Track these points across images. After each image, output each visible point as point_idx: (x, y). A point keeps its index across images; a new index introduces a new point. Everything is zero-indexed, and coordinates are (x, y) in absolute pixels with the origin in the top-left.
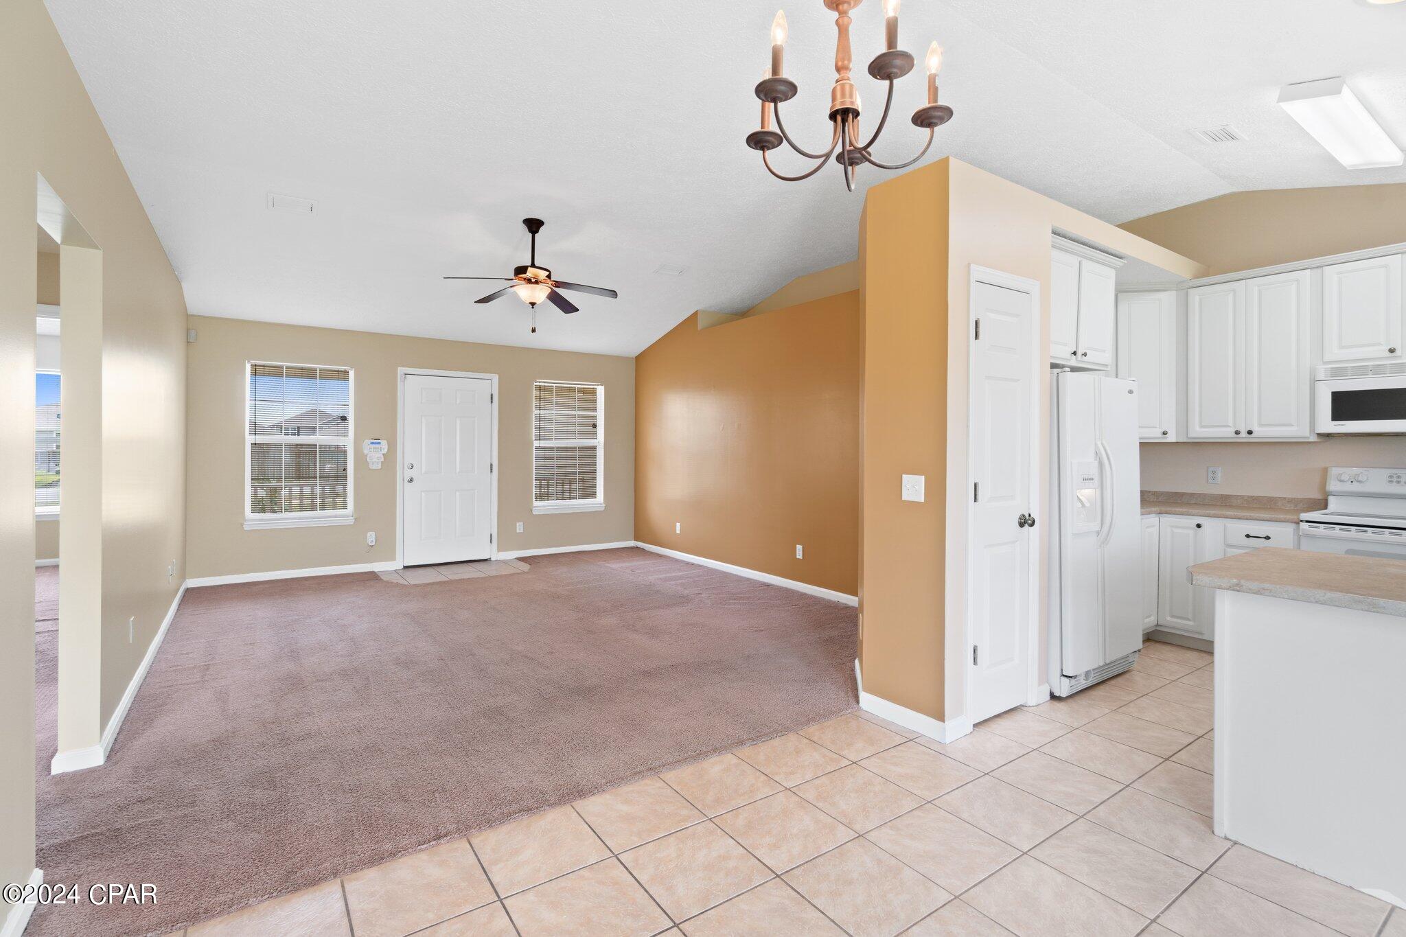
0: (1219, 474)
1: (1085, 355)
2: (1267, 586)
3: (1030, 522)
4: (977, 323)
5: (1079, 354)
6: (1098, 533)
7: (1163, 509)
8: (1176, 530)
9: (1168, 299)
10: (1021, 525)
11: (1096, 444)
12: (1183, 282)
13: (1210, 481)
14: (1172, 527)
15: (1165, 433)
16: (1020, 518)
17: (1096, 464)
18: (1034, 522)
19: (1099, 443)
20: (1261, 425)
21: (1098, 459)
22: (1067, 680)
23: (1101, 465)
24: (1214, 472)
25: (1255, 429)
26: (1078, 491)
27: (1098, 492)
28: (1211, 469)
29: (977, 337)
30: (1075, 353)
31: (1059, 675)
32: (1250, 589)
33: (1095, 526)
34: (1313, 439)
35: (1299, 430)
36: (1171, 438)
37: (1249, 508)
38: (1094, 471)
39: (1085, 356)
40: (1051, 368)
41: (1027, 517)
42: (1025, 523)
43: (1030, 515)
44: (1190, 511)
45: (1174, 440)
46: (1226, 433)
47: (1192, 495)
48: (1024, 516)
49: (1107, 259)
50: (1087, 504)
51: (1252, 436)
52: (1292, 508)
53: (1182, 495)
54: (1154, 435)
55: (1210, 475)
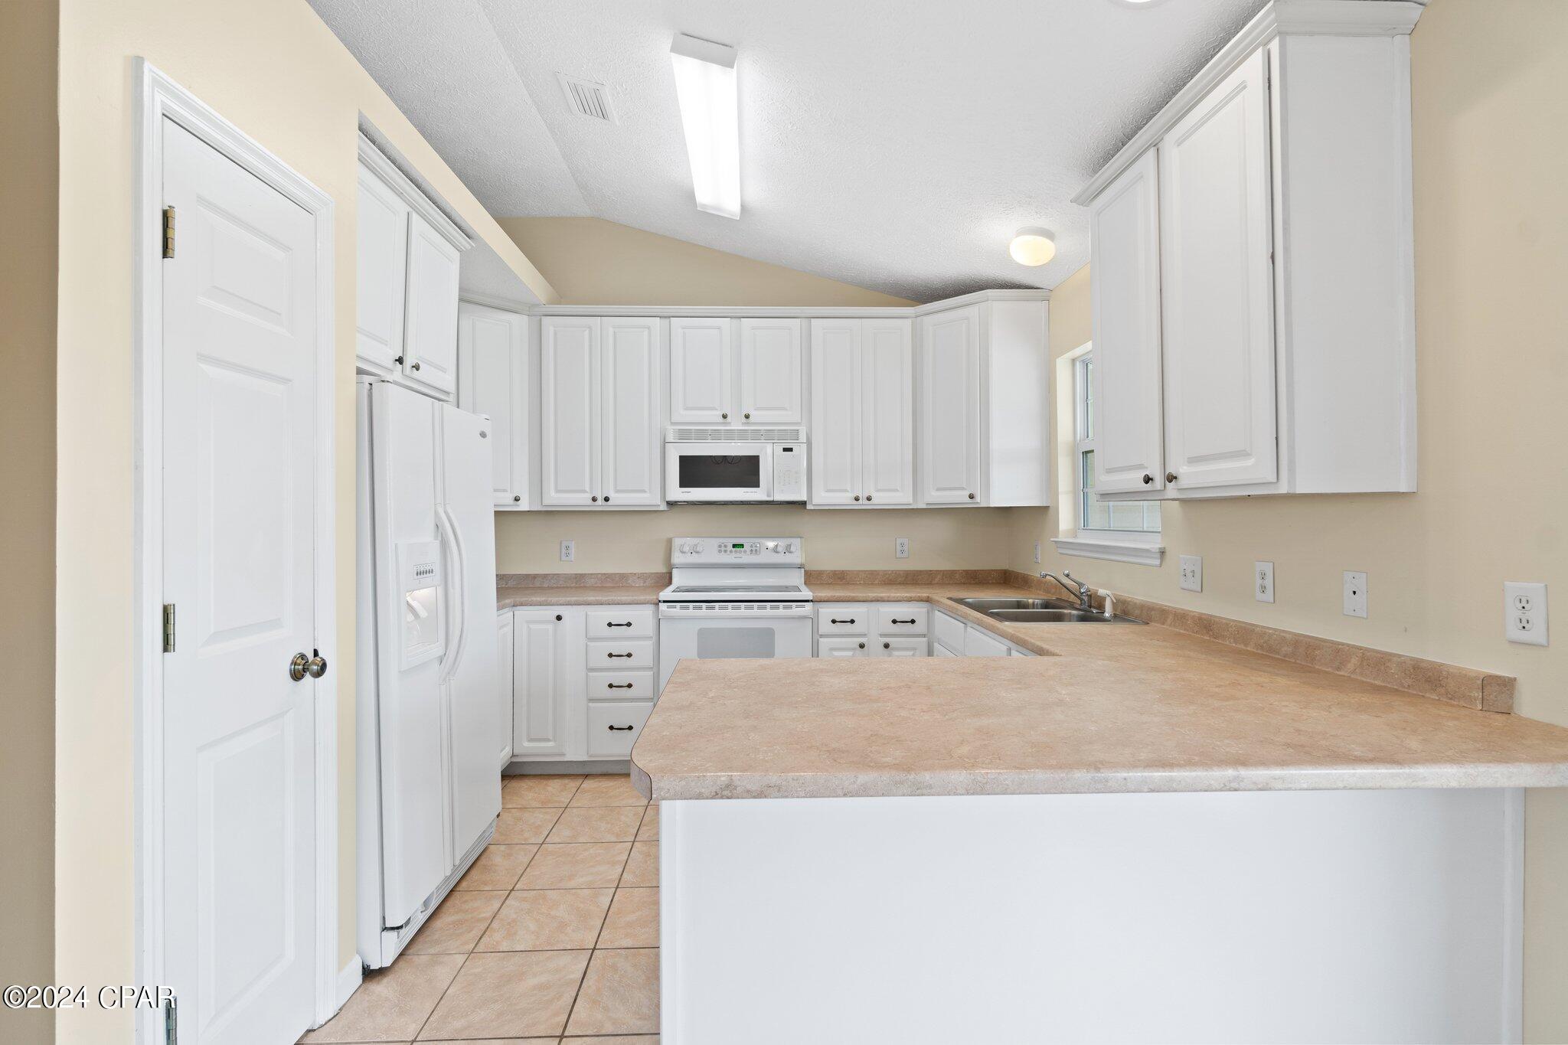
0: (573, 550)
1: (417, 367)
2: (774, 778)
3: (315, 667)
4: (166, 217)
5: (409, 361)
6: (441, 660)
7: (518, 600)
8: (531, 626)
9: (519, 323)
10: (297, 676)
11: (436, 513)
12: (538, 305)
13: (564, 558)
14: (528, 622)
15: (517, 499)
16: (294, 663)
17: (437, 543)
18: (323, 667)
19: (441, 511)
20: (617, 491)
21: (440, 538)
22: (394, 934)
23: (444, 545)
24: (567, 548)
25: (612, 495)
26: (407, 594)
27: (440, 590)
28: (564, 545)
29: (166, 251)
30: (400, 360)
31: (379, 930)
32: (748, 791)
33: (437, 649)
34: (663, 507)
35: (651, 499)
36: (524, 506)
37: (602, 589)
38: (432, 558)
39: (418, 369)
40: (357, 374)
41: (310, 656)
42: (304, 670)
43: (316, 653)
44: (550, 599)
45: (527, 509)
46: (580, 500)
47: (545, 576)
48: (303, 656)
49: (448, 227)
50: (423, 614)
51: (609, 503)
52: (642, 585)
53: (535, 577)
54: (506, 503)
55: (564, 551)
